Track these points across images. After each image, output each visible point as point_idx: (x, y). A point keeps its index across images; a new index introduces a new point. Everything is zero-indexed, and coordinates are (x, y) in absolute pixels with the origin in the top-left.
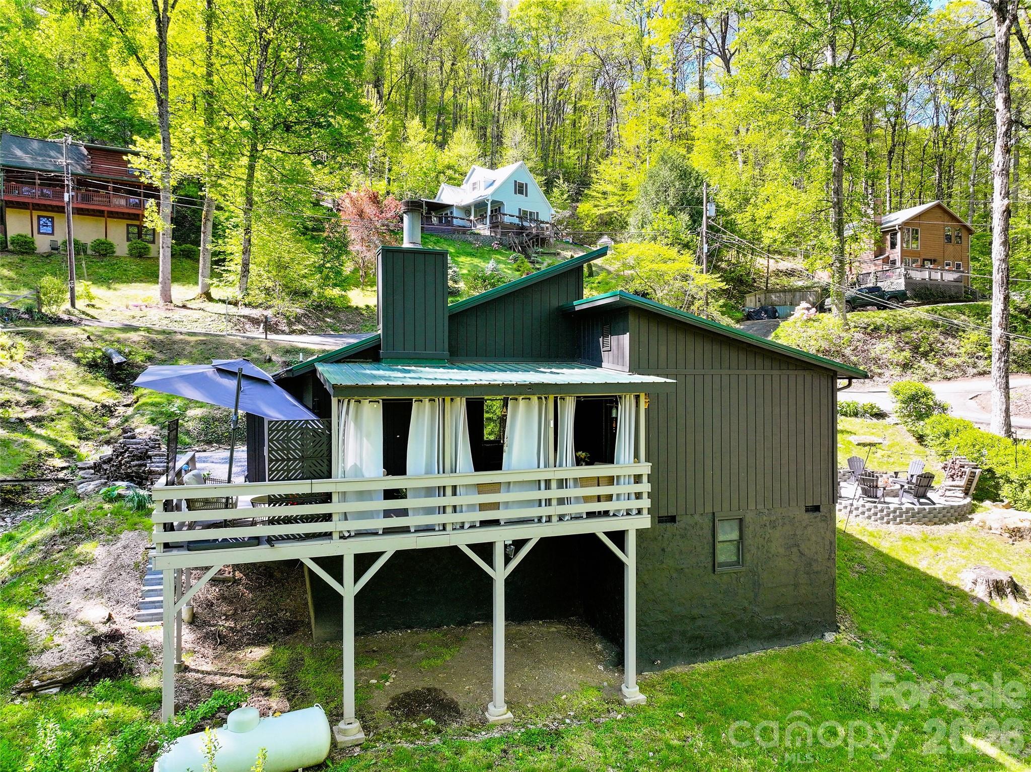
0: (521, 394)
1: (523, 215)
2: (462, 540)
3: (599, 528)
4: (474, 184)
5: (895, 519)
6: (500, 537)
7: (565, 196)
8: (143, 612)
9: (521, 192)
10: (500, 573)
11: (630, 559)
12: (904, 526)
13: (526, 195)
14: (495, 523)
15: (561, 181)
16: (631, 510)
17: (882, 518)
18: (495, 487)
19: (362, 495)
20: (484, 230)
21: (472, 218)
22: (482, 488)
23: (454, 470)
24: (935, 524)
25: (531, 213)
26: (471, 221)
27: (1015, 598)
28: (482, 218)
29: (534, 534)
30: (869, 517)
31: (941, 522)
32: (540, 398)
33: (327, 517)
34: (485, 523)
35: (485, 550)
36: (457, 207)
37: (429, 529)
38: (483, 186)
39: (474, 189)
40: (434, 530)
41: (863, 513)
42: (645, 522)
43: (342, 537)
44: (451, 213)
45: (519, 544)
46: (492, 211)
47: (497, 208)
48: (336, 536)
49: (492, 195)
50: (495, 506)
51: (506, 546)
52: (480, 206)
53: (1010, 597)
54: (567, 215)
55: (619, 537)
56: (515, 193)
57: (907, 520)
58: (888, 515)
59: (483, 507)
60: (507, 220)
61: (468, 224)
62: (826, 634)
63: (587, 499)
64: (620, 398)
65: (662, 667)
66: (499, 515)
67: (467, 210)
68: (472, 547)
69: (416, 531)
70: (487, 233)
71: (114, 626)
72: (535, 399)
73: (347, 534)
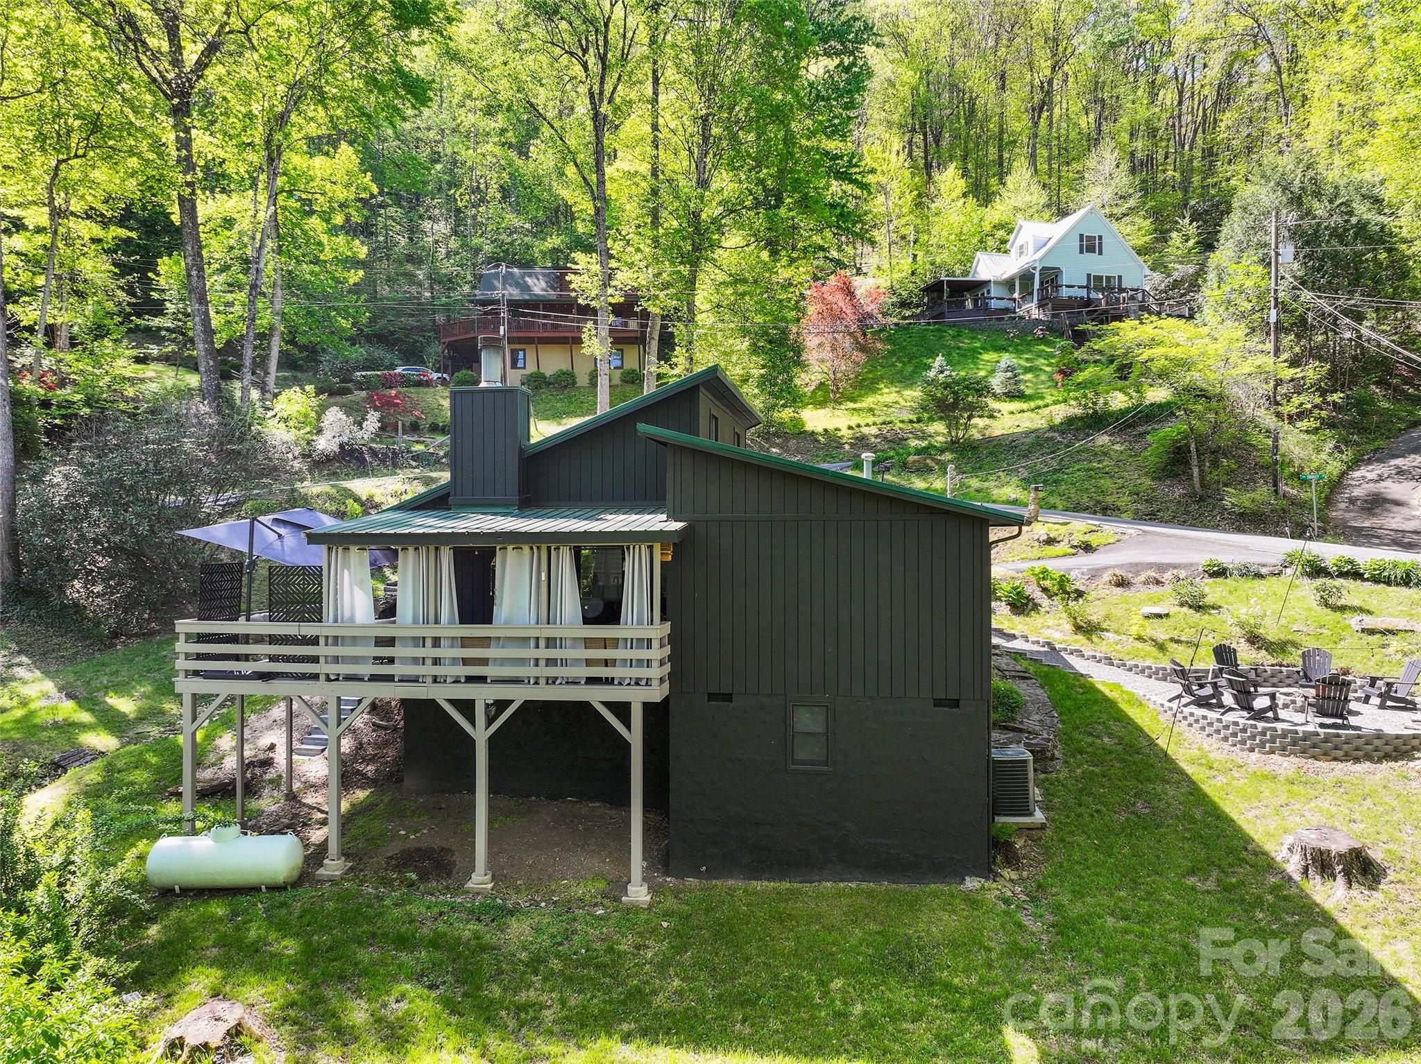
0: (511, 543)
1: (1095, 282)
2: (441, 694)
3: (596, 696)
4: (1021, 247)
5: (1262, 745)
6: (482, 695)
7: (1191, 243)
8: (304, 747)
9: (1091, 249)
10: (481, 734)
11: (635, 737)
12: (1276, 757)
13: (1100, 253)
14: (482, 679)
15: (1187, 221)
16: (641, 679)
17: (1243, 742)
18: (485, 642)
19: (354, 640)
20: (1032, 310)
21: (1016, 295)
22: (465, 642)
23: (437, 622)
24: (1335, 759)
25: (1108, 278)
26: (1014, 300)
27: (1350, 883)
28: (1027, 293)
29: (519, 695)
30: (1226, 739)
31: (1347, 757)
32: (532, 548)
33: (315, 660)
34: (470, 679)
35: (466, 707)
36: (996, 283)
37: (415, 680)
38: (1031, 250)
39: (1021, 253)
40: (417, 681)
41: (1218, 732)
42: (656, 694)
43: (328, 679)
44: (989, 292)
45: (502, 705)
46: (1042, 283)
47: (1051, 277)
48: (322, 678)
49: (1041, 260)
50: (484, 662)
51: (487, 706)
52: (1026, 278)
53: (1340, 880)
54: (1191, 271)
55: (622, 710)
56: (1081, 252)
57: (1284, 749)
58: (1253, 737)
59: (466, 662)
60: (1065, 293)
61: (1010, 305)
62: (967, 878)
63: (589, 663)
64: (628, 548)
65: (710, 875)
66: (490, 671)
67: (1009, 284)
68: (452, 702)
69: (400, 681)
70: (1036, 314)
71: (271, 755)
72: (526, 548)
73: (332, 677)
